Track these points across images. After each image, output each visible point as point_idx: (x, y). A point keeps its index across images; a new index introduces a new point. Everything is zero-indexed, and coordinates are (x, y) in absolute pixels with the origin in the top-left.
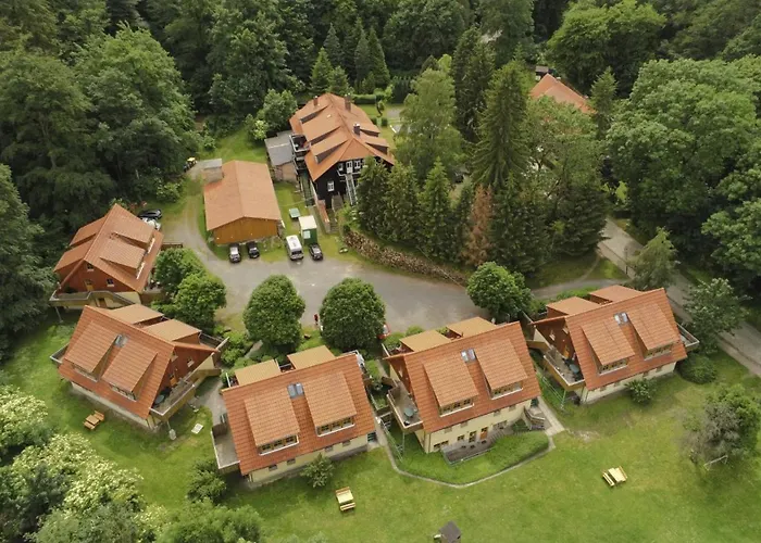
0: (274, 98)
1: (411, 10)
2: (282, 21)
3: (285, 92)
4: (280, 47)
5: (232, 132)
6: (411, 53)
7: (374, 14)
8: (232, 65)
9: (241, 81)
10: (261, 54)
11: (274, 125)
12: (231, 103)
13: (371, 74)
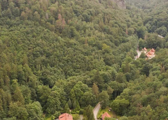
0: (57, 113)
1: (85, 96)
2: (60, 98)
3: (59, 112)
4: (59, 103)
5: (49, 117)
6: (85, 104)
7: (79, 96)
8: (50, 106)
9: (52, 109)
10: (56, 104)
11: (56, 117)
12: (49, 113)
13: (76, 108)
